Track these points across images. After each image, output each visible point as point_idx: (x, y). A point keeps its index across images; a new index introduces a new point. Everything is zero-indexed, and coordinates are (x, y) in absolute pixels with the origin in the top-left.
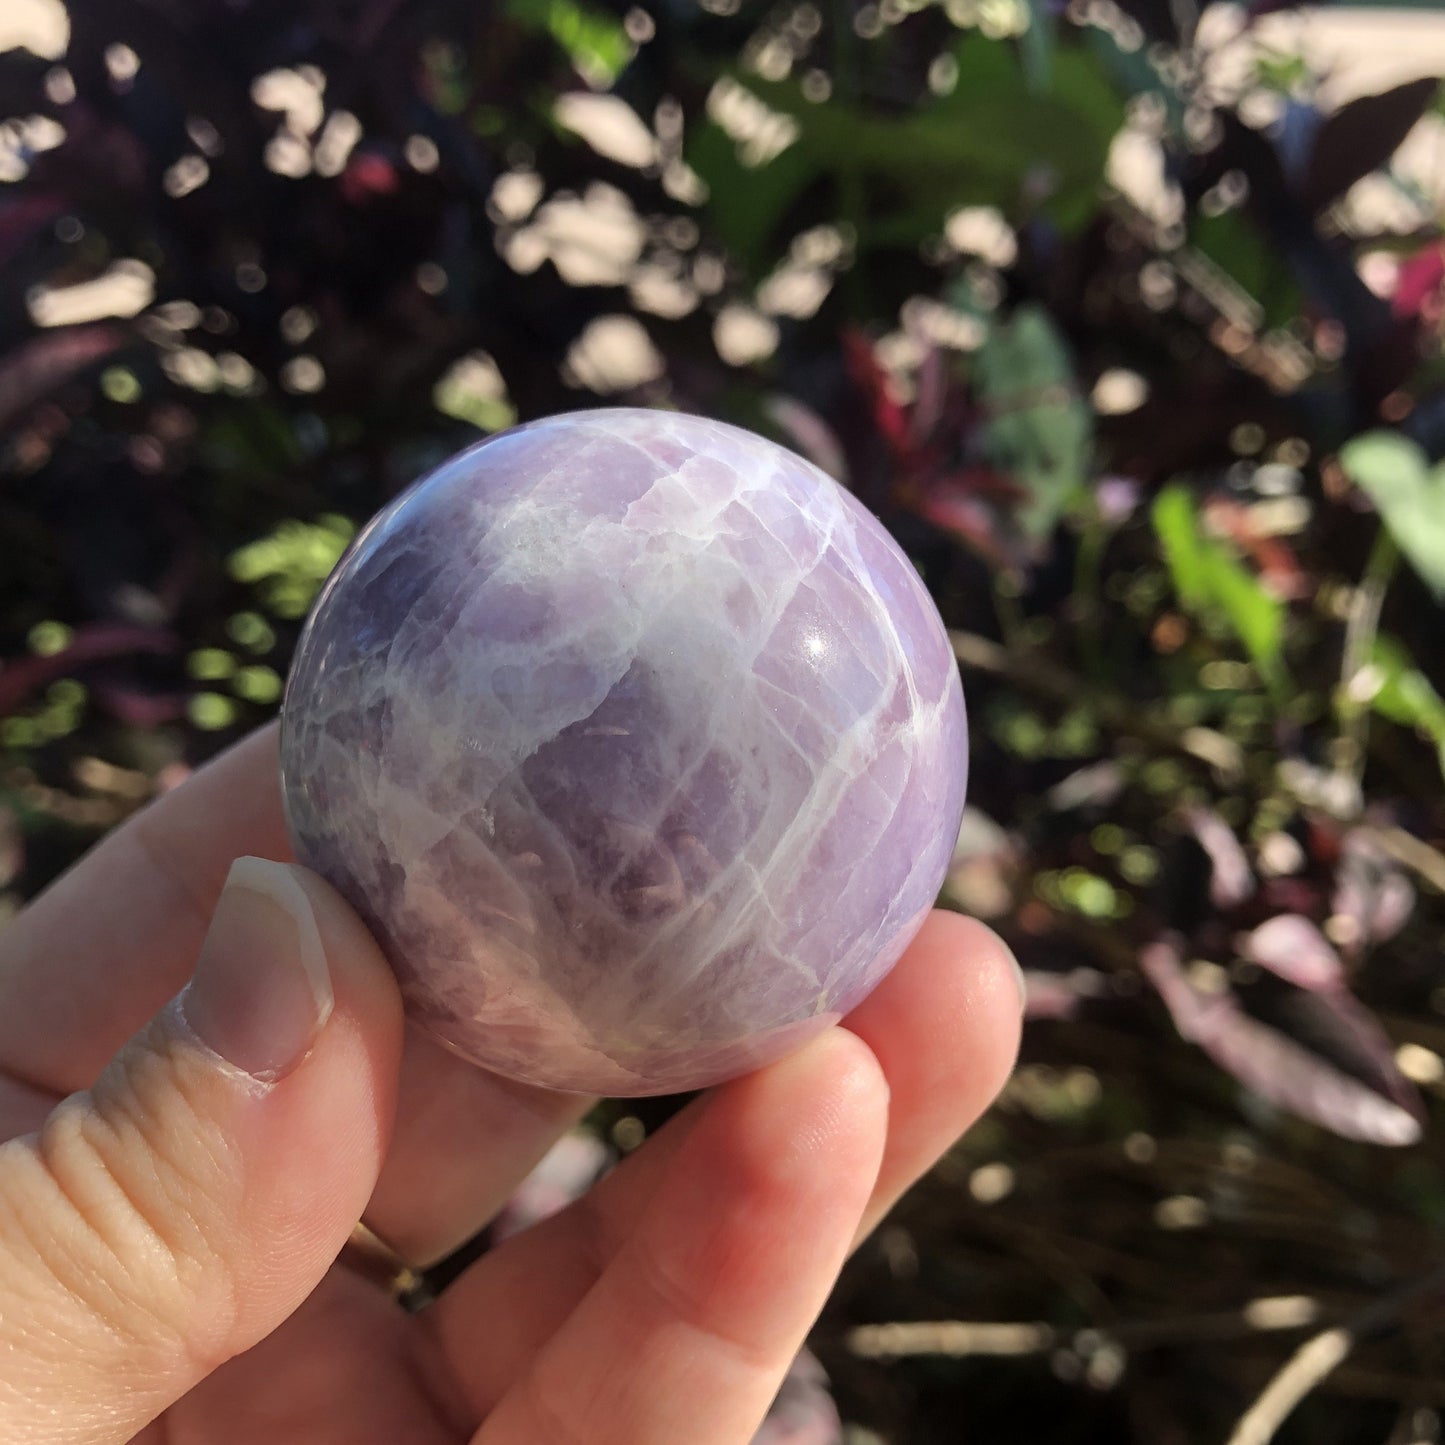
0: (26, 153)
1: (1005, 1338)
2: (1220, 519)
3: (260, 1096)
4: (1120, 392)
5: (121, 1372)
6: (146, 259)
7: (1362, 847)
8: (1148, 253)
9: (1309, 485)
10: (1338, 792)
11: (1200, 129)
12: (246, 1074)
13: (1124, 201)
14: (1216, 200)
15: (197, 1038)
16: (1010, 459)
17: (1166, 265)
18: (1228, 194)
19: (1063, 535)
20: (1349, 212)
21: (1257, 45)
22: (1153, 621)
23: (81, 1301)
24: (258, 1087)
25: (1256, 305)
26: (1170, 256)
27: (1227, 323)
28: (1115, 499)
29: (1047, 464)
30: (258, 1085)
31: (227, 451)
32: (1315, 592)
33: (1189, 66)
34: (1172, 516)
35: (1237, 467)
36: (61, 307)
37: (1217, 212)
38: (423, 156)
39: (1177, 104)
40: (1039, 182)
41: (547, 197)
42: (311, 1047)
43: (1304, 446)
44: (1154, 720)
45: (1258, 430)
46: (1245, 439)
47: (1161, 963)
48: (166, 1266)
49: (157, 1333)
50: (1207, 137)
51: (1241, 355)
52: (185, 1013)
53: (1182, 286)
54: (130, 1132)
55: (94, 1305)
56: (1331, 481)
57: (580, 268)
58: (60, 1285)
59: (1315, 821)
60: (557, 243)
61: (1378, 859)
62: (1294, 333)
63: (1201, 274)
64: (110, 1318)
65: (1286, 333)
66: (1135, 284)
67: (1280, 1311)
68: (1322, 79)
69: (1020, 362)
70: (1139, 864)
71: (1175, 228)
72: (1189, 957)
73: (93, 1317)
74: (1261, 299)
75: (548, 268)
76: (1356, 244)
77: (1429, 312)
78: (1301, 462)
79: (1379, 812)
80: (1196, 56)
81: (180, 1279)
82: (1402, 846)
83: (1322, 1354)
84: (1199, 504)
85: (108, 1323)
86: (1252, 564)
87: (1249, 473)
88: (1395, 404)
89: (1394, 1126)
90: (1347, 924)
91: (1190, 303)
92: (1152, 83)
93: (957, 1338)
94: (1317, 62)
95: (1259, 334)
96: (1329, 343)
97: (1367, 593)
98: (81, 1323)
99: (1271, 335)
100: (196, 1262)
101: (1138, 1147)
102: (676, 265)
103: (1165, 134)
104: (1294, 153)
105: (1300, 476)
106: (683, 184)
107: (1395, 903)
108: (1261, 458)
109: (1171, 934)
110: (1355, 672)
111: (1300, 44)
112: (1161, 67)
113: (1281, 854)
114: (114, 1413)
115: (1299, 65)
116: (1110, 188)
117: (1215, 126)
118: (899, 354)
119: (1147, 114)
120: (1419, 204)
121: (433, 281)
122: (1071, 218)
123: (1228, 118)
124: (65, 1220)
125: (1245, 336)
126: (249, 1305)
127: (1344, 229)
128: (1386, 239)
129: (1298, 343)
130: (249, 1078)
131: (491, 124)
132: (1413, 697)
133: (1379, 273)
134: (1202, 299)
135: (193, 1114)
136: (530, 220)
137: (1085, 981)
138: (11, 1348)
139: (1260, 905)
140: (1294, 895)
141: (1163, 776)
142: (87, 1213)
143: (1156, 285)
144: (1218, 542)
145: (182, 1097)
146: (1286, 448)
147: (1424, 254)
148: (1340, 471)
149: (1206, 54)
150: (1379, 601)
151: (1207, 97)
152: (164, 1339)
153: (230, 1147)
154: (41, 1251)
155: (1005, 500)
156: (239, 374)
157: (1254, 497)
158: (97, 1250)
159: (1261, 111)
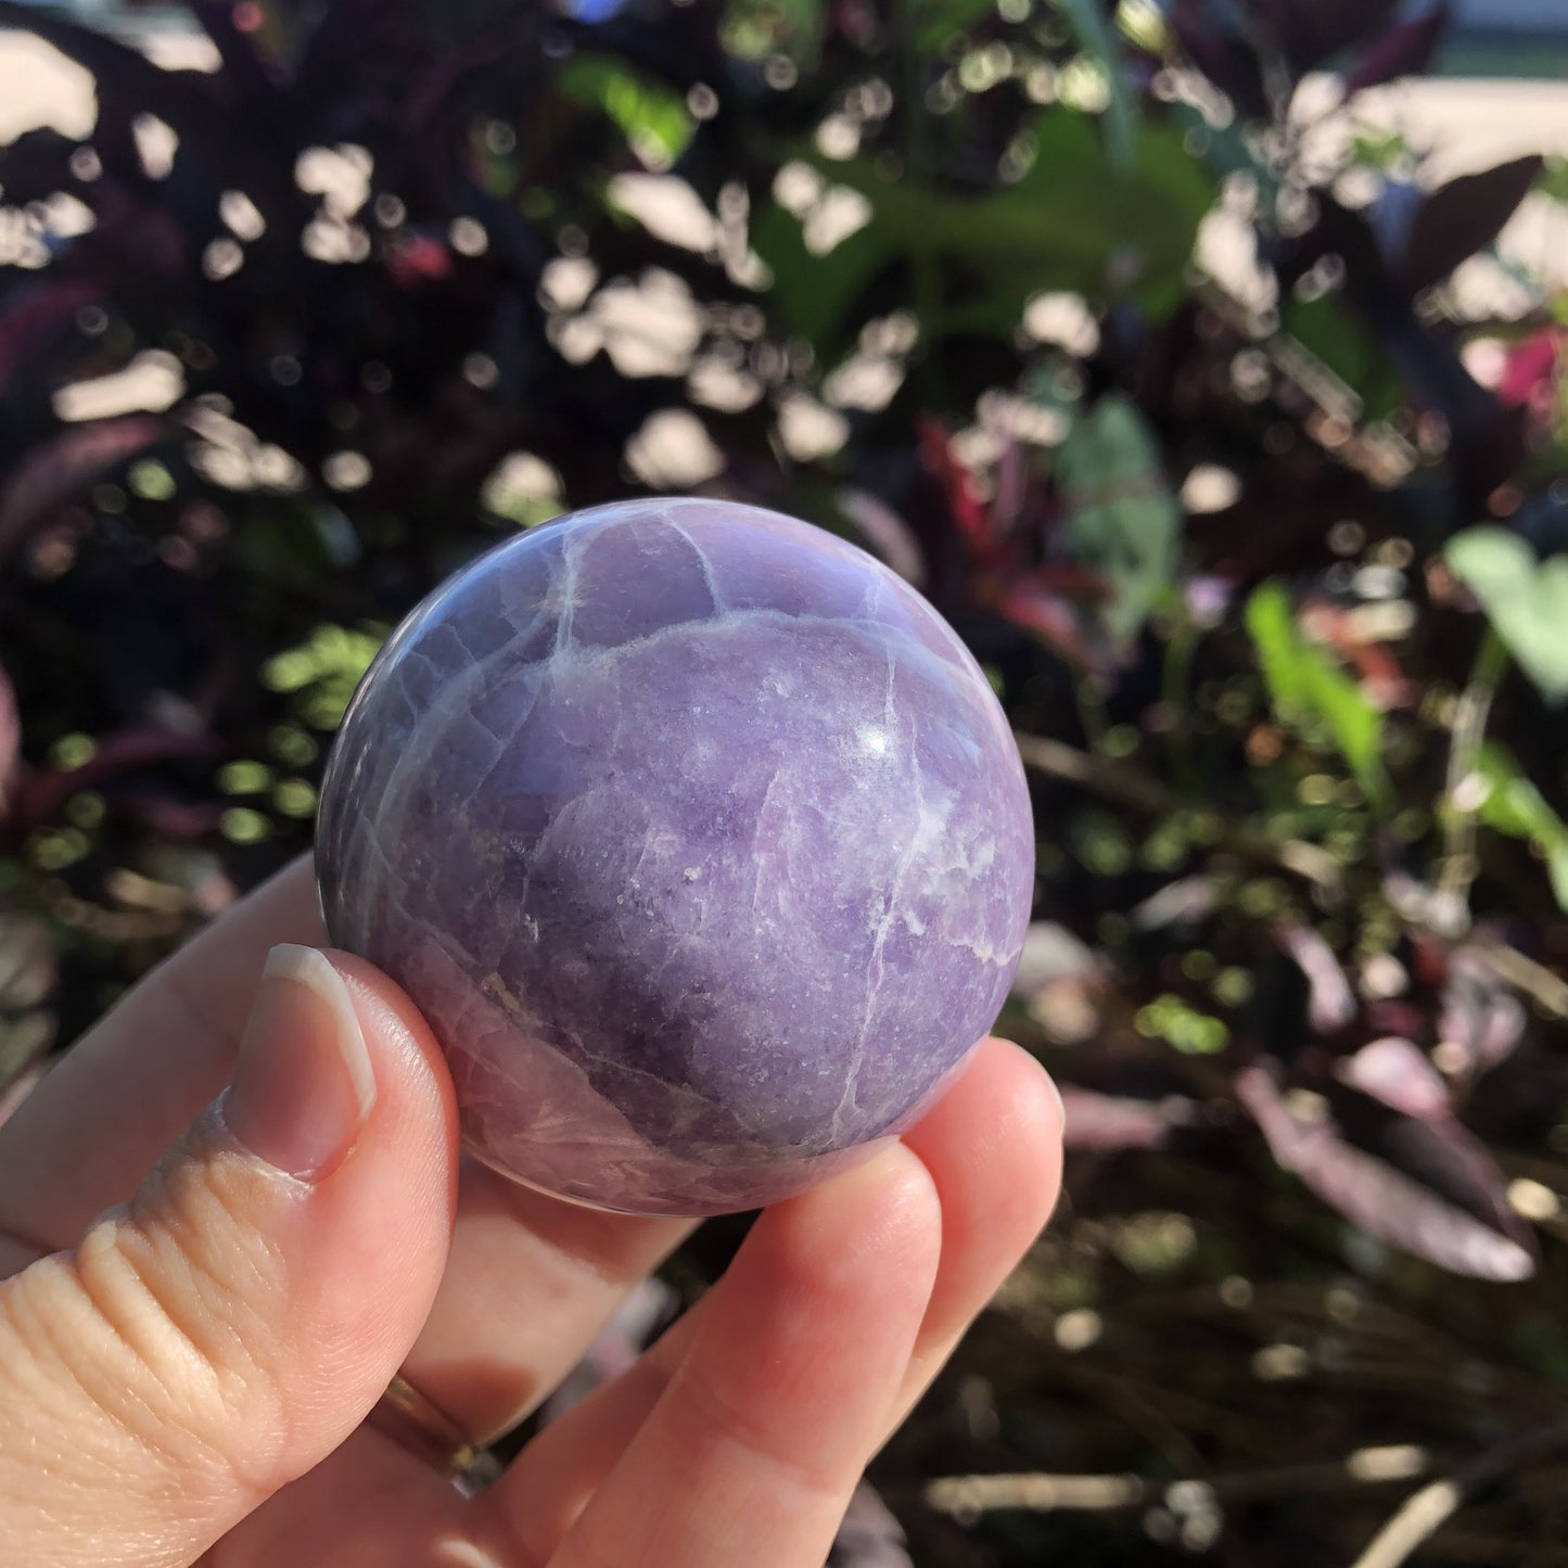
0: (48, 239)
1: (1093, 1491)
2: (1318, 624)
3: (302, 1197)
4: (1210, 490)
5: (164, 1497)
6: (175, 349)
7: (1469, 968)
8: (1240, 342)
9: (1413, 587)
10: (1444, 908)
11: (1294, 211)
12: (287, 1175)
13: (1213, 285)
14: (1312, 285)
15: (235, 1139)
16: (1094, 556)
17: (1258, 355)
18: (1322, 280)
19: (1149, 638)
20: (1452, 297)
21: (1354, 121)
22: (1246, 733)
23: (117, 1421)
24: (300, 1188)
25: (1355, 396)
26: (1262, 345)
27: (1325, 415)
28: (1205, 600)
29: (1133, 561)
30: (301, 1186)
31: (262, 551)
32: (1419, 700)
33: (1282, 144)
34: (1266, 616)
35: (1336, 568)
36: (87, 400)
37: (1314, 296)
38: (470, 238)
39: (1269, 184)
40: (1124, 266)
41: (602, 283)
42: (353, 1143)
43: (1407, 545)
44: (1250, 835)
45: (1358, 529)
46: (1343, 538)
47: (1257, 1089)
48: (207, 1383)
49: (200, 1456)
50: (1302, 218)
51: (1338, 449)
52: (225, 1115)
53: (1277, 376)
54: (166, 1242)
55: (131, 1424)
56: (1436, 583)
57: (636, 359)
58: (95, 1404)
59: (1419, 939)
60: (610, 331)
61: (1485, 979)
62: (1395, 426)
63: (1294, 361)
64: (148, 1439)
65: (1387, 426)
66: (1227, 376)
67: (1385, 1462)
68: (1421, 158)
69: (1105, 455)
70: (1232, 986)
71: (1269, 315)
72: (1287, 1084)
73: (131, 1439)
74: (1358, 389)
75: (602, 359)
76: (1461, 330)
77: (1538, 404)
78: (1404, 563)
79: (1486, 931)
80: (1290, 131)
81: (223, 1397)
82: (1512, 966)
83: (1431, 1507)
84: (1295, 609)
85: (147, 1446)
86: (1352, 669)
87: (1348, 575)
88: (1501, 497)
89: (1505, 1261)
90: (1455, 1052)
91: (1285, 395)
92: (1243, 161)
93: (1042, 1490)
94: (1417, 139)
95: (1359, 426)
96: (1433, 437)
97: (1474, 700)
98: (119, 1445)
99: (1371, 428)
100: (239, 1378)
101: (1235, 1291)
102: (738, 356)
103: (1256, 215)
104: (1393, 235)
105: (1402, 577)
106: (747, 269)
107: (1504, 1026)
108: (1359, 560)
109: (1268, 1059)
110: (1460, 780)
111: (1399, 121)
112: (1253, 146)
113: (1383, 976)
114: (158, 1542)
115: (1397, 143)
116: (1198, 272)
117: (1309, 207)
118: (975, 450)
119: (1239, 196)
120: (1528, 287)
121: (481, 373)
122: (1158, 305)
123: (1322, 198)
124: (98, 1336)
125: (1343, 428)
126: (299, 1424)
127: (1447, 314)
128: (1492, 325)
129: (1400, 436)
130: (291, 1178)
131: (541, 206)
132: (1523, 807)
133: (1485, 362)
134: (1298, 389)
135: (231, 1219)
136: (584, 308)
137: (1176, 1109)
138: (45, 1472)
139: (1362, 1027)
140: (1399, 1020)
141: (1261, 898)
142: (121, 1326)
143: (1248, 375)
144: (1316, 647)
145: (219, 1202)
146: (1388, 548)
147: (1532, 341)
148: (1446, 569)
149: (1300, 132)
150: (1486, 707)
151: (1303, 177)
152: (207, 1461)
153: (272, 1253)
154: (74, 1371)
155: (1089, 599)
156: (276, 467)
157: (1354, 600)
158: (132, 1367)
159: (1357, 191)
